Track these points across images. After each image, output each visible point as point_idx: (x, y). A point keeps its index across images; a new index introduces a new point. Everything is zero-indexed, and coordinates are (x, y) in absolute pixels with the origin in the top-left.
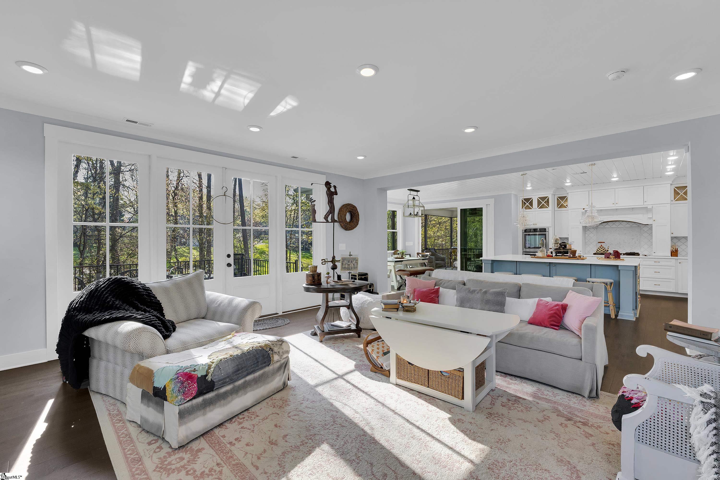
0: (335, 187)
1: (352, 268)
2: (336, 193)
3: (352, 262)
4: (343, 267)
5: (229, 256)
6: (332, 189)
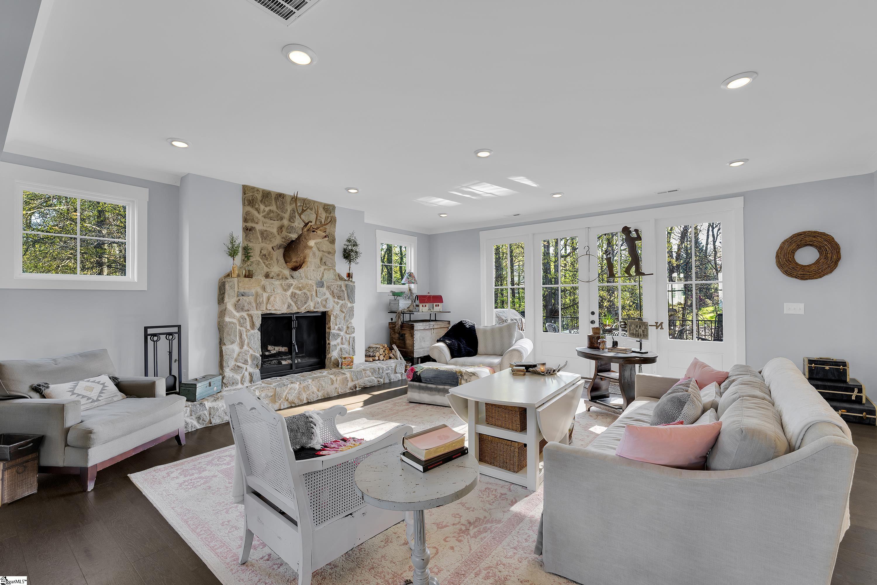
0: (636, 231)
1: (641, 336)
2: (639, 238)
3: (640, 327)
4: (631, 332)
5: (593, 313)
6: (634, 235)
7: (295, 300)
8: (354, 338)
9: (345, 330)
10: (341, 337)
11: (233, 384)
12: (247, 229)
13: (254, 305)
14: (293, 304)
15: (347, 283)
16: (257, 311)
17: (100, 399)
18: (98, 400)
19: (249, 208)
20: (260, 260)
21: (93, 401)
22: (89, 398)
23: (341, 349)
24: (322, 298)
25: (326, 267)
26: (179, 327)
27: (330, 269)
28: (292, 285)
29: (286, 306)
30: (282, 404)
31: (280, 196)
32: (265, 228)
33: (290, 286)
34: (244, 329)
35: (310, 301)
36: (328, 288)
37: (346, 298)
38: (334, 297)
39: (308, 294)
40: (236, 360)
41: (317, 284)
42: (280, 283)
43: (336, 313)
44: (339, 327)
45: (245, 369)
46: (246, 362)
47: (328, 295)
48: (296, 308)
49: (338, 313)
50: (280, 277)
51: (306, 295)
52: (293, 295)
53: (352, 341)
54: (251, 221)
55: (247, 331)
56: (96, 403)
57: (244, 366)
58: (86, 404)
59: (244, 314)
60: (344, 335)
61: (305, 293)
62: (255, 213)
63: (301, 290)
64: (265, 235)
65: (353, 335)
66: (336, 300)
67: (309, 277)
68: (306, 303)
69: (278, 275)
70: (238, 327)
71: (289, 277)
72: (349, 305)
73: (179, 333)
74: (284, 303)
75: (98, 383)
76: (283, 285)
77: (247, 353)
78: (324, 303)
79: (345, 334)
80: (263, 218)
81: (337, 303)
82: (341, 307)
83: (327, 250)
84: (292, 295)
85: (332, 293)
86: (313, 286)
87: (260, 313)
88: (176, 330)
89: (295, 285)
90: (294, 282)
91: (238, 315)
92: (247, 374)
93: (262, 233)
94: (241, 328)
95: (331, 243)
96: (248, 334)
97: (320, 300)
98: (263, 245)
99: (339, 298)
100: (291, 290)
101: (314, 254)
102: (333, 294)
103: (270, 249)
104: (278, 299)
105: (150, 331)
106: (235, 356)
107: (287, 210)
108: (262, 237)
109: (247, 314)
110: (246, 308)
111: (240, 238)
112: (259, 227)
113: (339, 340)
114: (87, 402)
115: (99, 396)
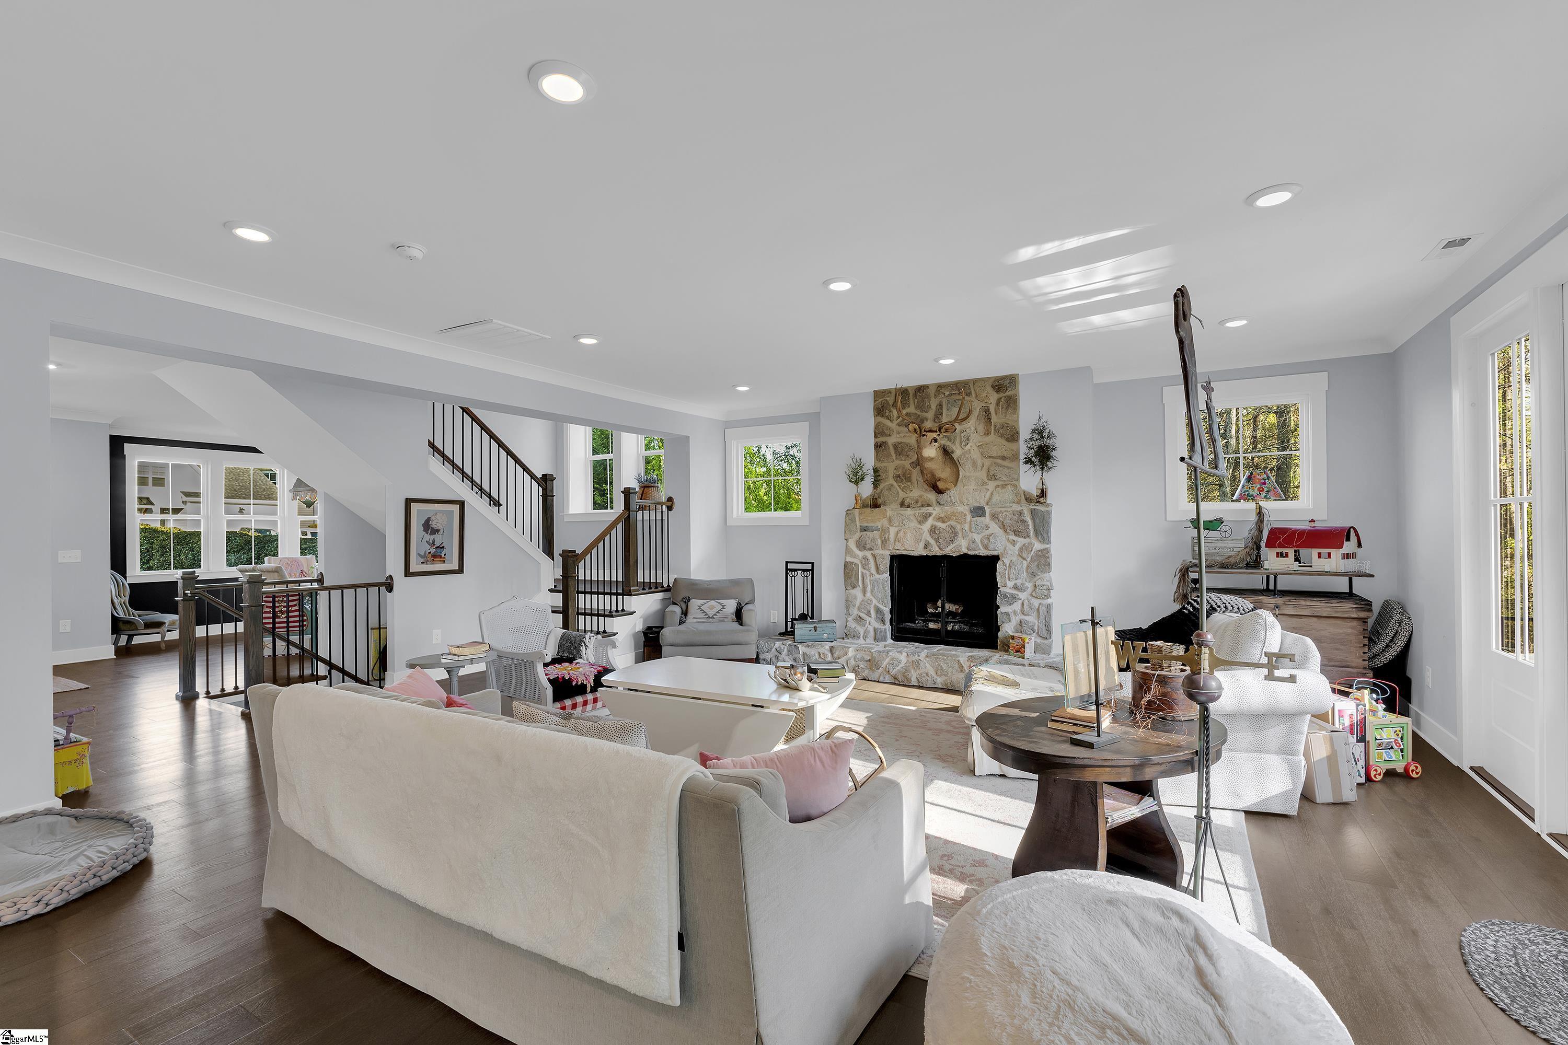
7: (936, 536)
8: (1049, 607)
9: (1029, 590)
10: (1020, 602)
11: (854, 636)
12: (877, 447)
13: (879, 542)
14: (932, 542)
15: (1034, 507)
16: (883, 551)
17: (715, 617)
18: (713, 617)
19: (880, 419)
20: (895, 484)
21: (709, 617)
22: (707, 614)
23: (1021, 622)
24: (983, 534)
25: (999, 483)
26: (813, 564)
27: (1006, 485)
28: (930, 515)
29: (922, 545)
30: (882, 675)
31: (921, 389)
32: (899, 440)
33: (926, 517)
34: (868, 573)
35: (962, 539)
36: (994, 517)
37: (1032, 534)
38: (1006, 531)
39: (958, 527)
40: (859, 609)
41: (971, 512)
42: (913, 512)
43: (1011, 558)
44: (1015, 584)
45: (868, 622)
46: (869, 614)
47: (994, 528)
48: (937, 549)
49: (1014, 559)
50: (920, 504)
51: (954, 529)
52: (933, 530)
53: (1045, 612)
54: (882, 434)
55: (871, 575)
56: (711, 619)
57: (868, 619)
58: (703, 618)
59: (868, 554)
60: (1027, 599)
61: (952, 527)
62: (888, 423)
63: (943, 522)
64: (899, 450)
65: (1049, 601)
66: (1013, 537)
67: (966, 502)
68: (952, 541)
69: (917, 502)
70: (860, 569)
71: (934, 502)
72: (1038, 546)
73: (812, 570)
74: (918, 541)
75: (721, 604)
76: (917, 515)
77: (869, 602)
78: (986, 541)
79: (1030, 597)
80: (897, 427)
81: (1014, 543)
82: (1021, 549)
83: (998, 455)
84: (931, 530)
85: (1001, 526)
86: (965, 515)
87: (887, 554)
88: (809, 567)
89: (936, 515)
90: (936, 511)
91: (860, 554)
92: (871, 629)
93: (896, 447)
94: (864, 571)
95: (1008, 441)
96: (872, 578)
97: (980, 536)
98: (898, 462)
99: (1017, 533)
100: (930, 521)
101: (974, 464)
102: (1003, 526)
103: (908, 466)
104: (909, 535)
105: (790, 566)
106: (858, 604)
107: (929, 407)
108: (895, 452)
109: (872, 554)
110: (868, 546)
111: (869, 461)
112: (891, 440)
113: (1017, 606)
114: (705, 617)
115: (715, 615)
